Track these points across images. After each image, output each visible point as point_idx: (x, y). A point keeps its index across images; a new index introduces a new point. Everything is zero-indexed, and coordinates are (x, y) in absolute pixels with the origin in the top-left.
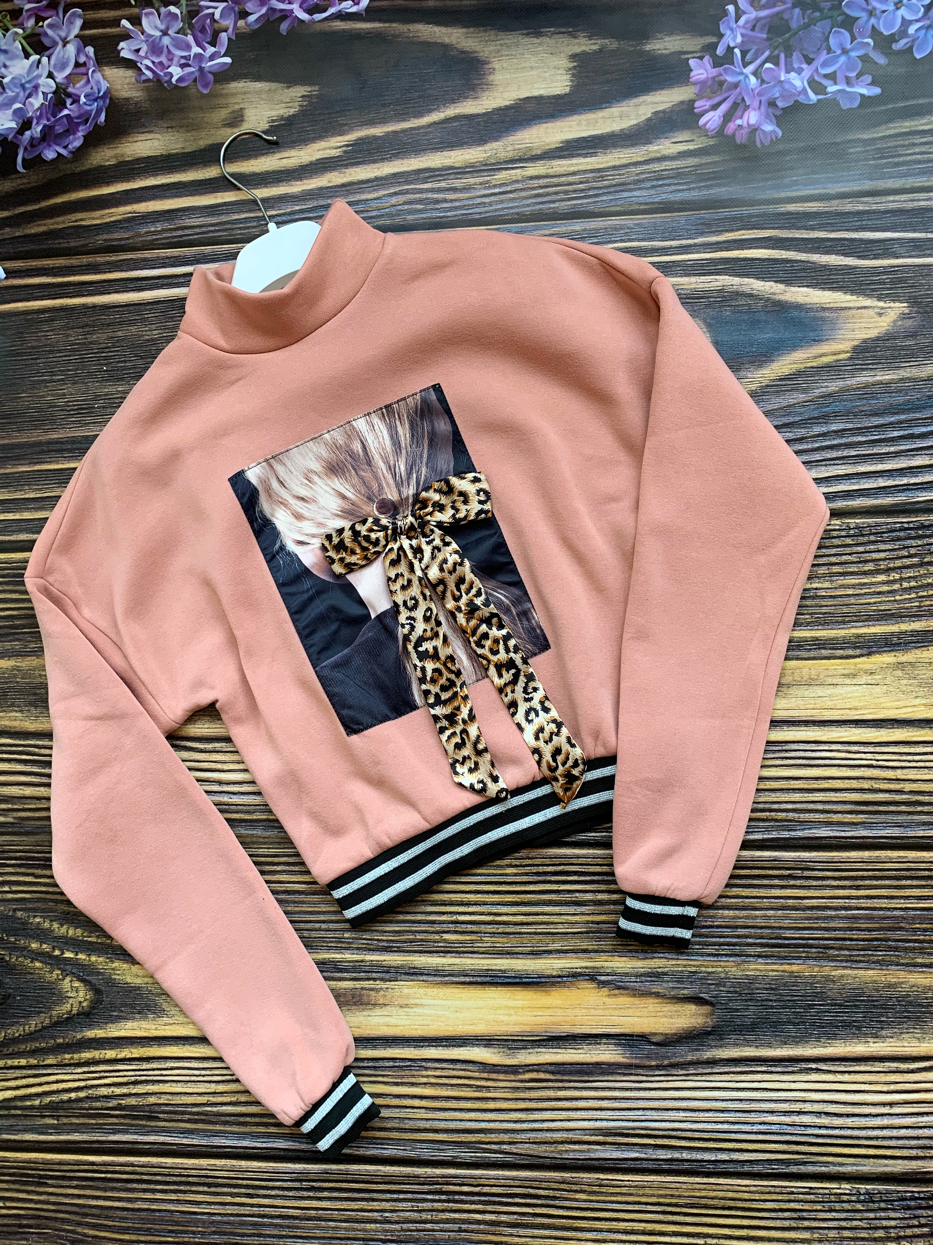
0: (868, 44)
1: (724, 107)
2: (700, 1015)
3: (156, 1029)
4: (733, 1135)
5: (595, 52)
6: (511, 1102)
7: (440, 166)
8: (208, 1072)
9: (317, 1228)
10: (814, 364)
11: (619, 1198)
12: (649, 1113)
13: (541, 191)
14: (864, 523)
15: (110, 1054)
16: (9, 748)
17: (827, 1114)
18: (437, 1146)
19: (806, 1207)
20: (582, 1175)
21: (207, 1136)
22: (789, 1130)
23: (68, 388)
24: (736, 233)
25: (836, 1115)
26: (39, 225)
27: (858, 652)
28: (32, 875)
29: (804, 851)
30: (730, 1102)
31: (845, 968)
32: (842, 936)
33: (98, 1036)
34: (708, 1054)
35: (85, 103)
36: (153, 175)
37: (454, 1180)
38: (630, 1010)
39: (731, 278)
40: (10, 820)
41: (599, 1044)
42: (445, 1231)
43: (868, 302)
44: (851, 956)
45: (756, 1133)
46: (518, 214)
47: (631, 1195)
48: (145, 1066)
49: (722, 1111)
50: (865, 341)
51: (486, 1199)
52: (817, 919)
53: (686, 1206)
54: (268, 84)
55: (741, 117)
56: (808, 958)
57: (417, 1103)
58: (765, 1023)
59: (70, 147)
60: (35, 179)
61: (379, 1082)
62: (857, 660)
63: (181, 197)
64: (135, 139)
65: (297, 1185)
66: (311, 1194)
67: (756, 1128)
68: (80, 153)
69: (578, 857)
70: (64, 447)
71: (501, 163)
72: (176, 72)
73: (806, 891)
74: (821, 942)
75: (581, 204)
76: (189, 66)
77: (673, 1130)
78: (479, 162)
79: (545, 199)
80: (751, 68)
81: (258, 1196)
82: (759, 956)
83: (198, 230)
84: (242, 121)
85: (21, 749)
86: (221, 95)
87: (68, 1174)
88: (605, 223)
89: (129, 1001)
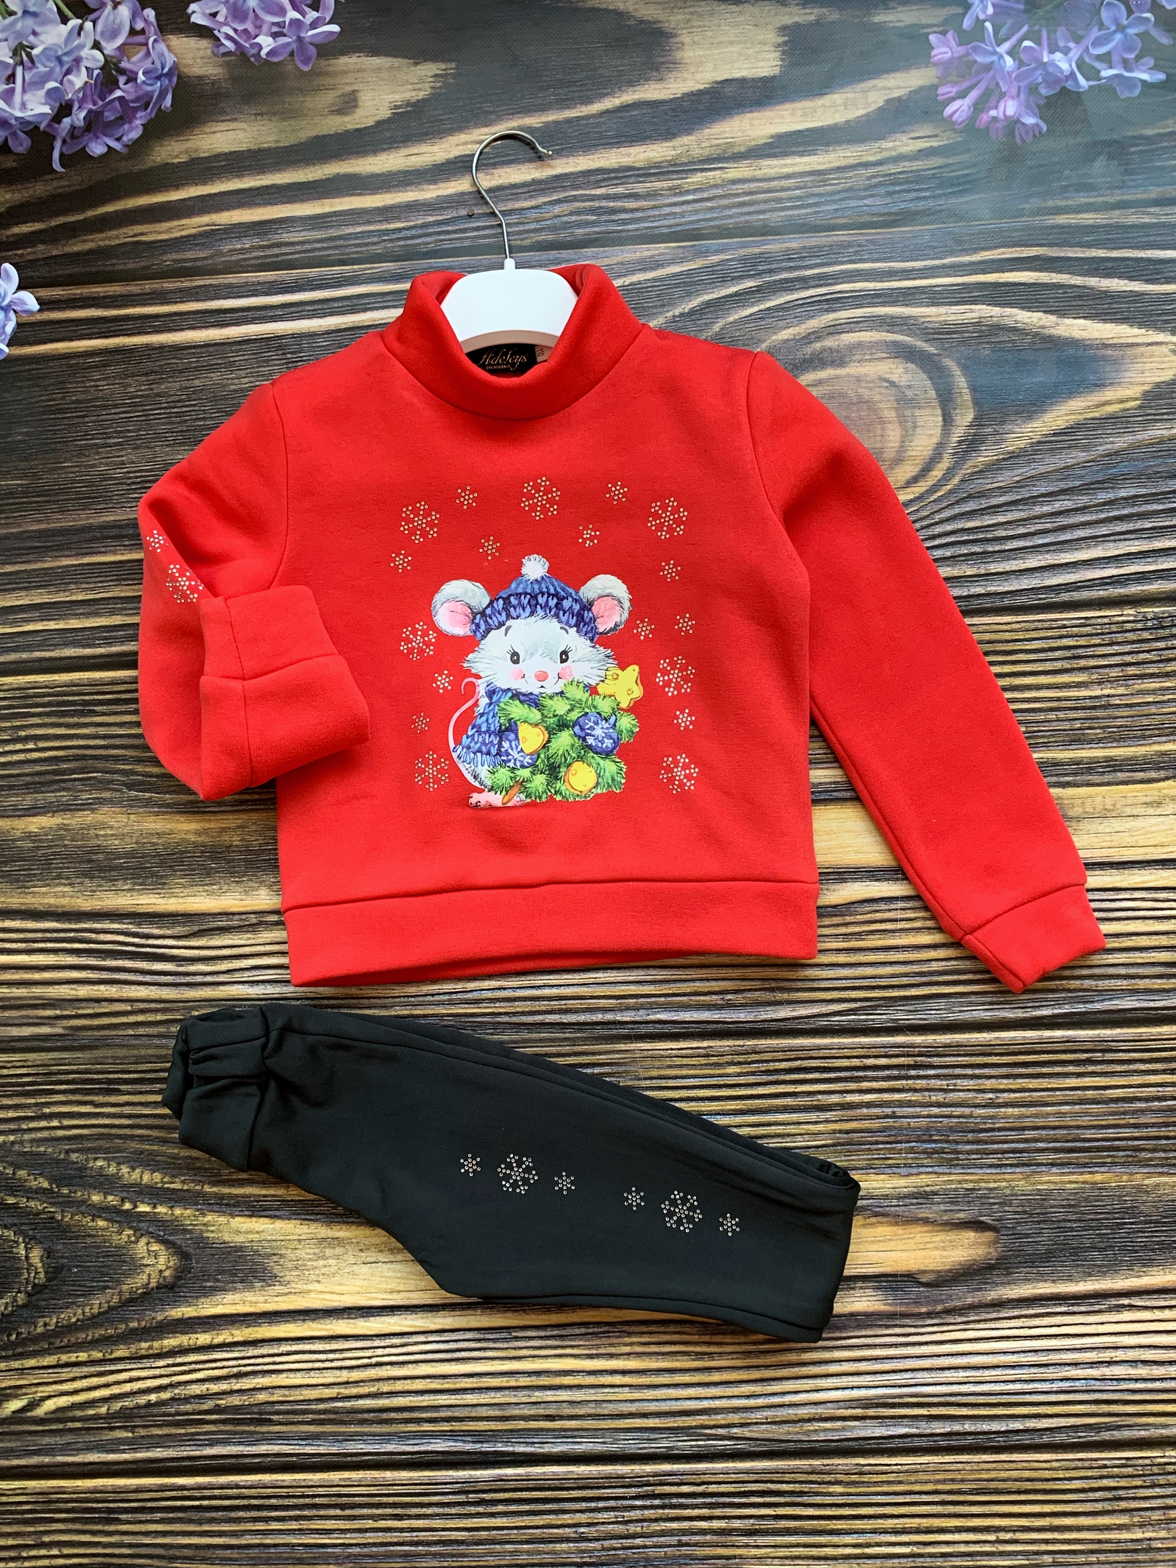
0: (1148, 19)
1: (974, 94)
2: (981, 1244)
3: (266, 1302)
4: (1027, 1396)
5: (811, 25)
6: (741, 1372)
7: (616, 166)
8: (338, 1356)
9: (491, 1554)
10: (1096, 415)
11: (886, 1489)
12: (919, 1375)
13: (746, 198)
14: (1163, 612)
15: (204, 1339)
16: (55, 935)
17: (1145, 1362)
18: (646, 1435)
19: (1123, 1483)
20: (836, 1461)
21: (338, 1441)
22: (1098, 1385)
23: (128, 455)
24: (994, 252)
25: (1155, 1363)
26: (85, 241)
27: (1162, 774)
28: (91, 1103)
29: (1105, 1028)
30: (1022, 1355)
31: (1161, 1174)
32: (1156, 1134)
33: (186, 1316)
34: (992, 1295)
35: (144, 82)
36: (238, 177)
37: (671, 1479)
38: (892, 1243)
39: (989, 308)
40: (59, 1031)
41: (853, 1289)
42: (660, 1547)
43: (1161, 337)
44: (1167, 1158)
45: (1057, 1392)
46: (718, 227)
47: (900, 1482)
48: (252, 1352)
49: (1013, 1367)
50: (1158, 385)
51: (713, 1500)
52: (1124, 1113)
53: (971, 1492)
54: (389, 59)
55: (996, 108)
56: (1114, 1164)
57: (618, 1379)
58: (1063, 1250)
59: (125, 139)
60: (77, 180)
61: (567, 1356)
62: (1162, 784)
63: (275, 204)
64: (214, 129)
65: (462, 1498)
66: (481, 1509)
67: (1056, 1386)
68: (137, 148)
69: (819, 1048)
70: (124, 532)
71: (693, 163)
72: (266, 42)
73: (1108, 1079)
74: (1130, 1143)
75: (799, 215)
76: (285, 35)
77: (951, 1395)
78: (666, 161)
79: (752, 209)
80: (1006, 46)
81: (410, 1517)
82: (1053, 1165)
83: (298, 248)
84: (356, 106)
85: (72, 935)
86: (328, 74)
87: (149, 1504)
88: (830, 239)
89: (227, 1266)
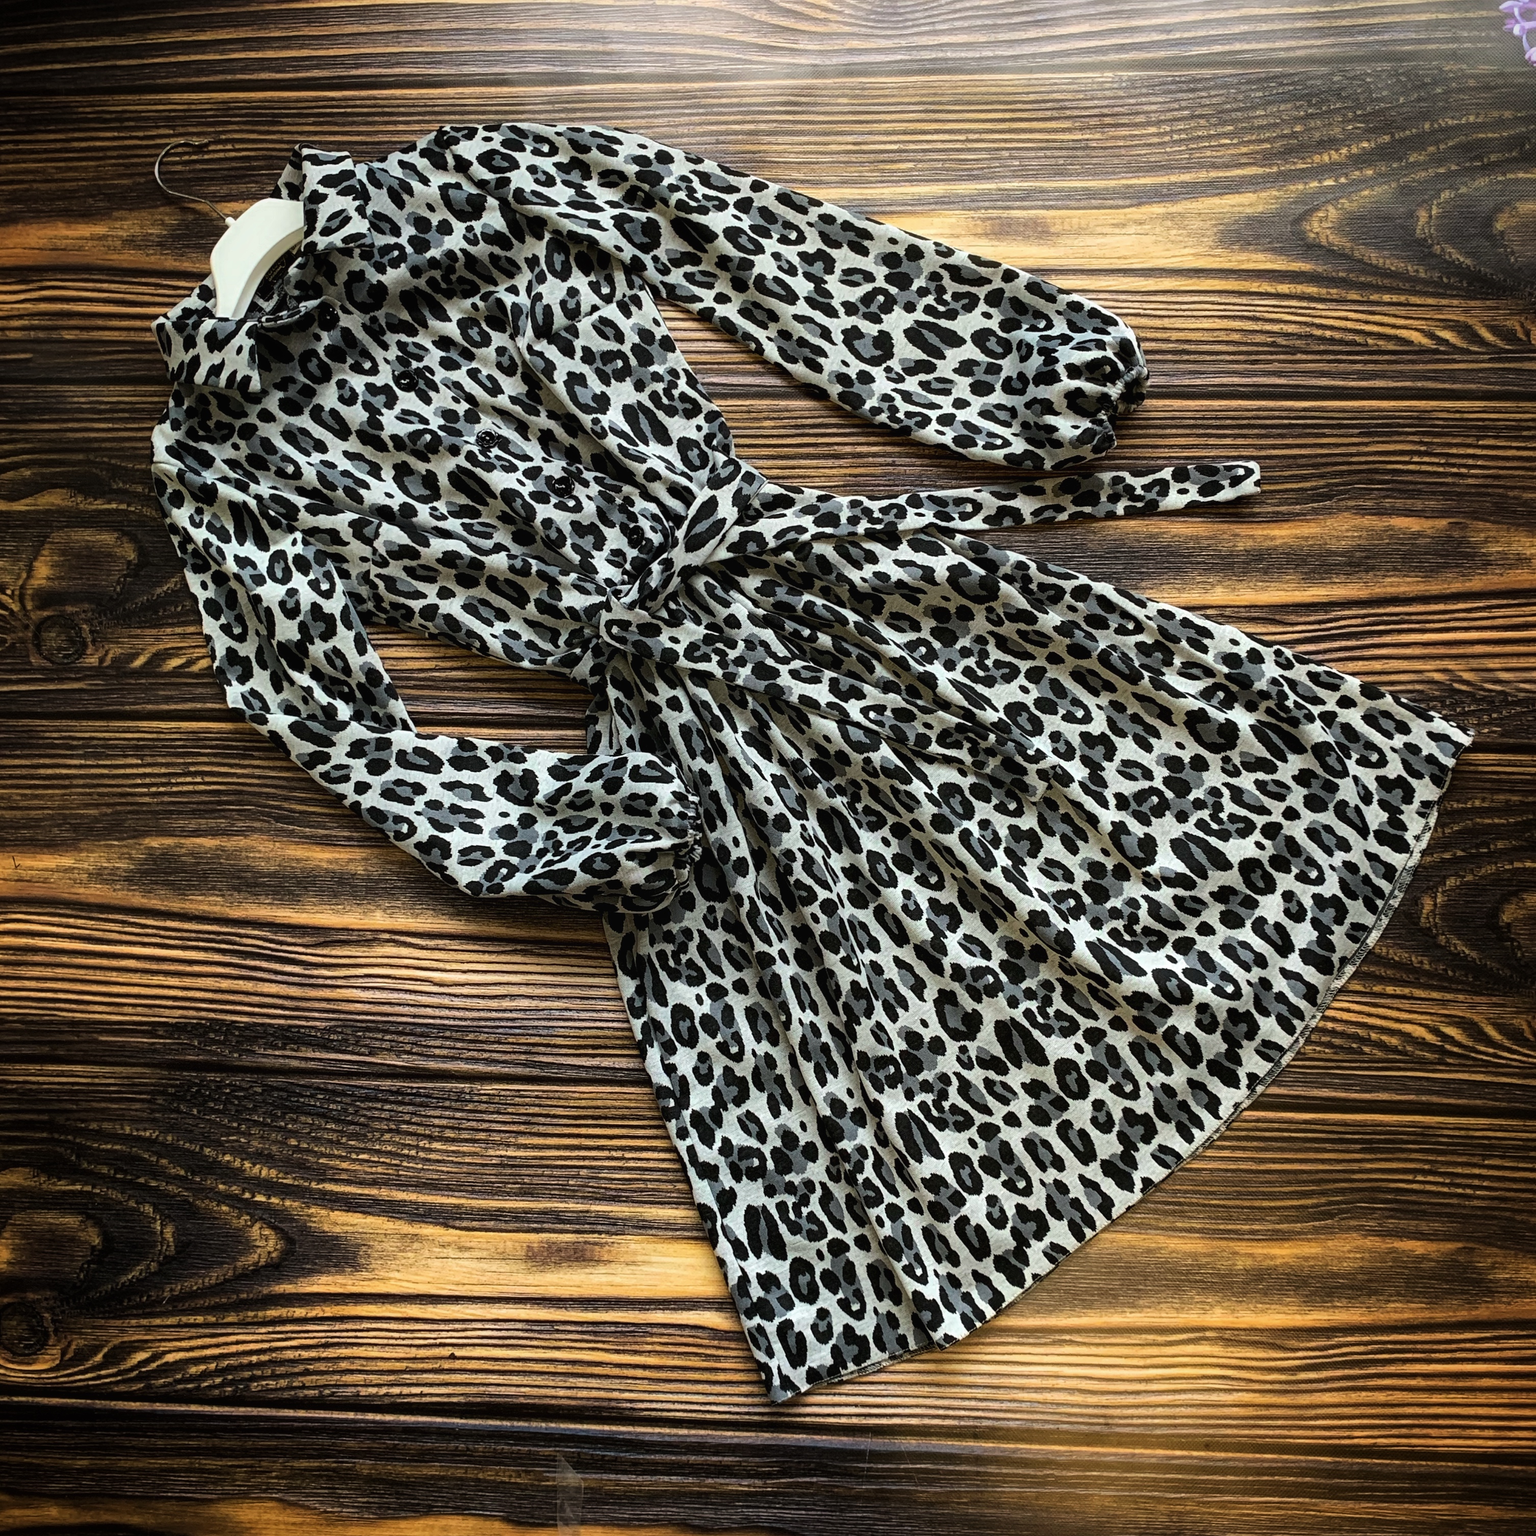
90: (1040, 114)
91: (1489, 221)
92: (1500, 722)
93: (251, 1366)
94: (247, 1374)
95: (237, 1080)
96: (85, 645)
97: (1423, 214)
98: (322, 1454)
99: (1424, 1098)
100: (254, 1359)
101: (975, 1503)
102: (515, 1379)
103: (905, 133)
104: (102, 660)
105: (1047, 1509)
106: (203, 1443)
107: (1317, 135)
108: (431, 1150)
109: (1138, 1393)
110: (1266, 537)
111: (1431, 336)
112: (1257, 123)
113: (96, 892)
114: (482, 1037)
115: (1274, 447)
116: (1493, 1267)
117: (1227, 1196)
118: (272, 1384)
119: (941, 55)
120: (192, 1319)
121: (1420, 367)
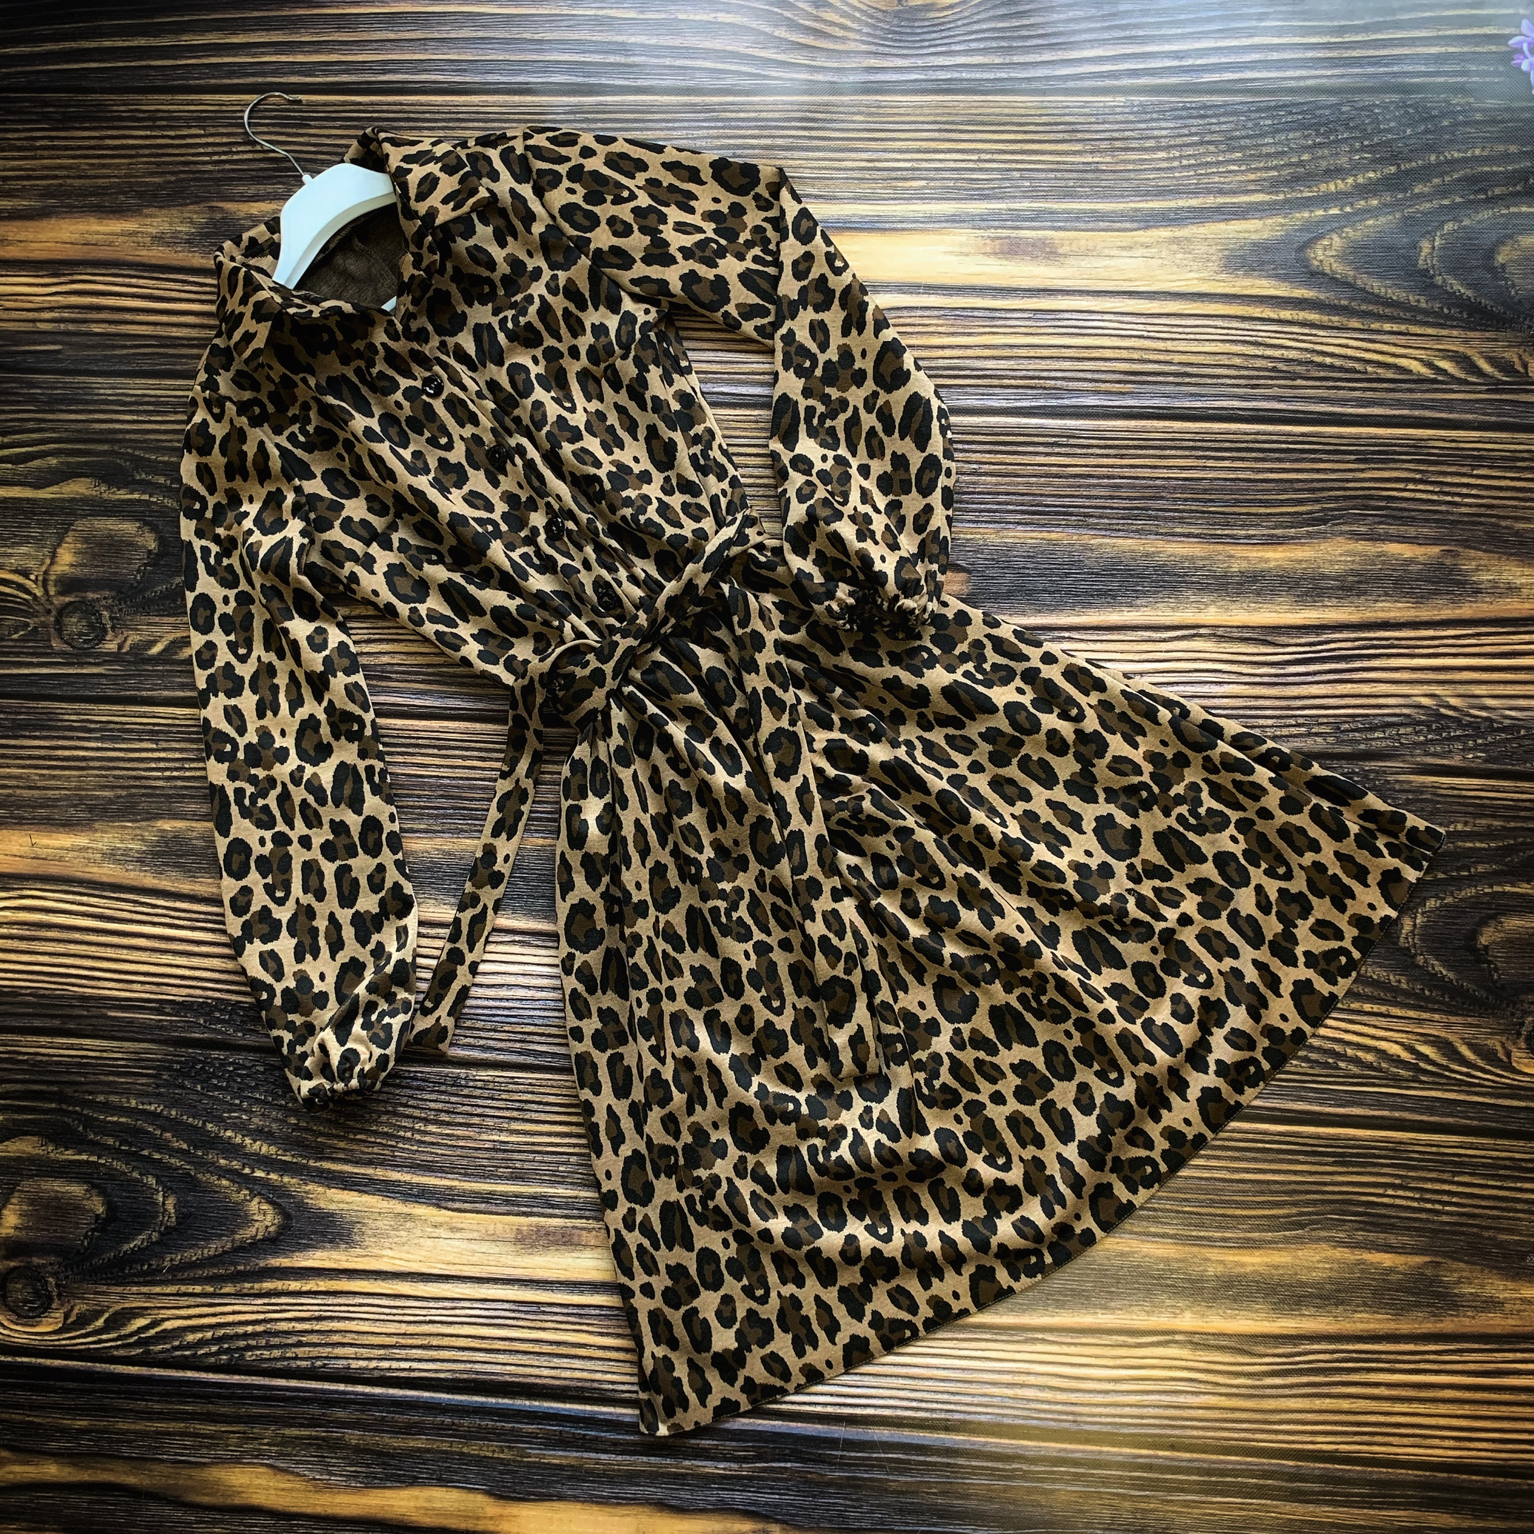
90: (1052, 137)
91: (1490, 254)
92: (1484, 748)
93: (246, 1336)
94: (242, 1344)
95: (240, 1058)
96: (105, 631)
97: (1426, 246)
98: (313, 1423)
99: (1397, 1114)
100: (250, 1329)
101: (943, 1493)
102: (501, 1358)
103: (919, 151)
104: (120, 647)
105: (1014, 1502)
106: (198, 1409)
107: (1324, 164)
108: (426, 1133)
109: (1107, 1392)
110: (1261, 560)
111: (1430, 365)
112: (1265, 150)
113: (108, 872)
114: (480, 1024)
115: (1271, 470)
116: (1459, 1282)
117: (1201, 1203)
118: (266, 1354)
119: (956, 75)
120: (190, 1289)
121: (1418, 395)
